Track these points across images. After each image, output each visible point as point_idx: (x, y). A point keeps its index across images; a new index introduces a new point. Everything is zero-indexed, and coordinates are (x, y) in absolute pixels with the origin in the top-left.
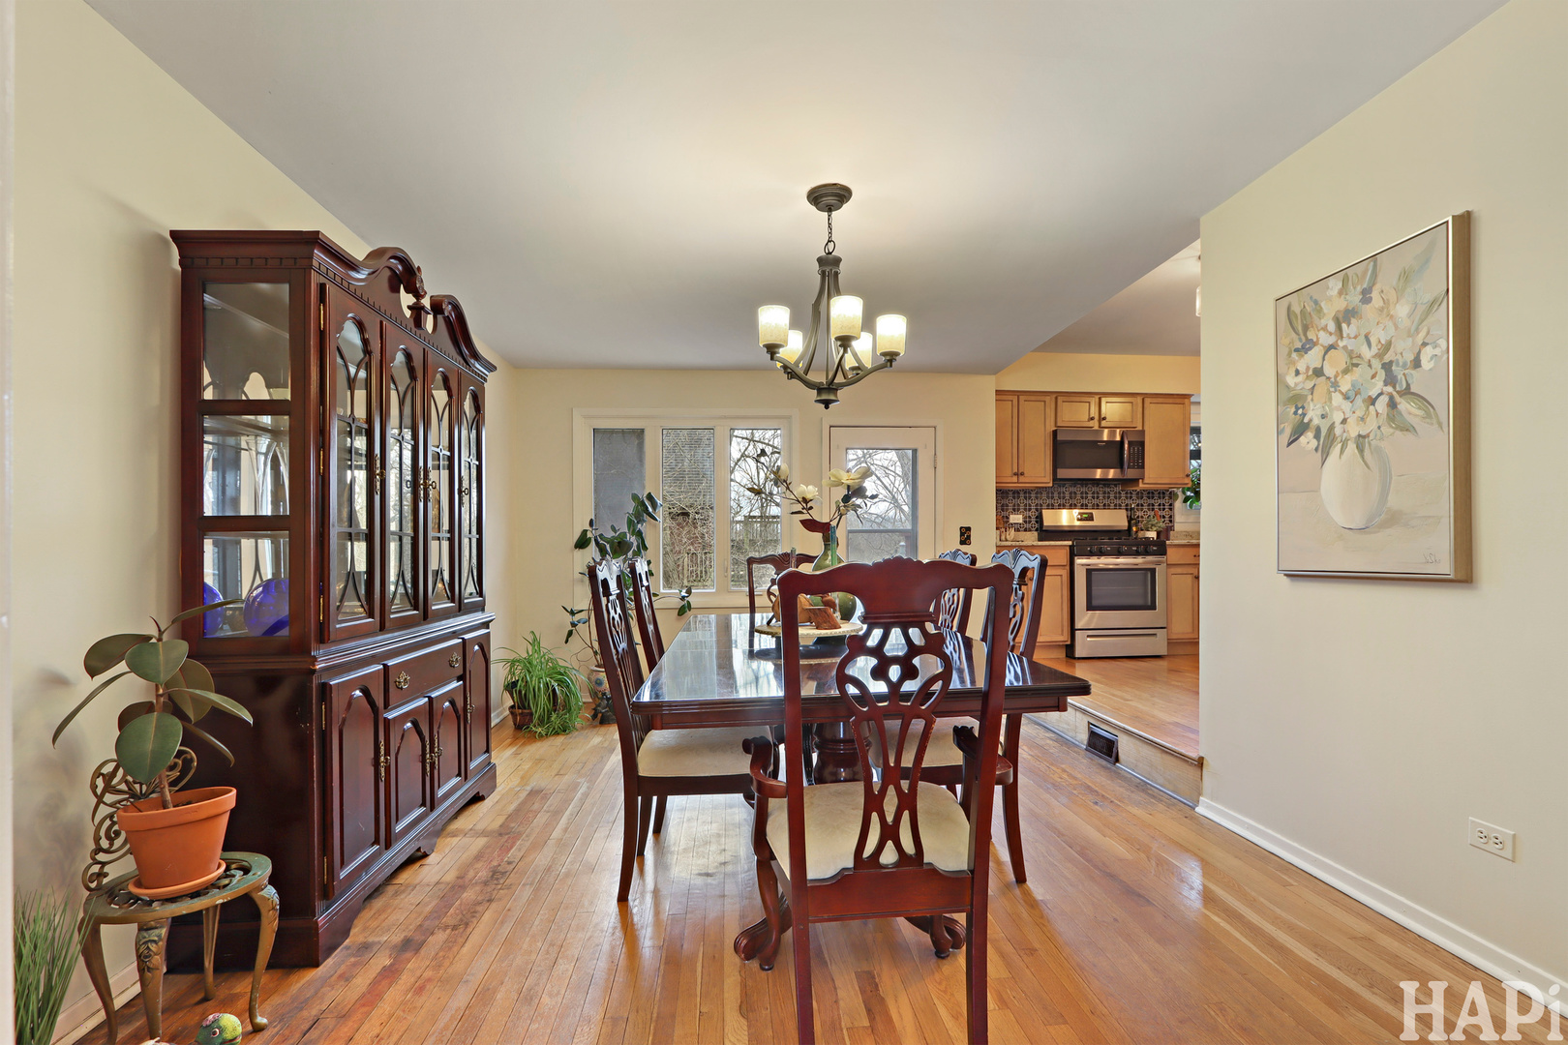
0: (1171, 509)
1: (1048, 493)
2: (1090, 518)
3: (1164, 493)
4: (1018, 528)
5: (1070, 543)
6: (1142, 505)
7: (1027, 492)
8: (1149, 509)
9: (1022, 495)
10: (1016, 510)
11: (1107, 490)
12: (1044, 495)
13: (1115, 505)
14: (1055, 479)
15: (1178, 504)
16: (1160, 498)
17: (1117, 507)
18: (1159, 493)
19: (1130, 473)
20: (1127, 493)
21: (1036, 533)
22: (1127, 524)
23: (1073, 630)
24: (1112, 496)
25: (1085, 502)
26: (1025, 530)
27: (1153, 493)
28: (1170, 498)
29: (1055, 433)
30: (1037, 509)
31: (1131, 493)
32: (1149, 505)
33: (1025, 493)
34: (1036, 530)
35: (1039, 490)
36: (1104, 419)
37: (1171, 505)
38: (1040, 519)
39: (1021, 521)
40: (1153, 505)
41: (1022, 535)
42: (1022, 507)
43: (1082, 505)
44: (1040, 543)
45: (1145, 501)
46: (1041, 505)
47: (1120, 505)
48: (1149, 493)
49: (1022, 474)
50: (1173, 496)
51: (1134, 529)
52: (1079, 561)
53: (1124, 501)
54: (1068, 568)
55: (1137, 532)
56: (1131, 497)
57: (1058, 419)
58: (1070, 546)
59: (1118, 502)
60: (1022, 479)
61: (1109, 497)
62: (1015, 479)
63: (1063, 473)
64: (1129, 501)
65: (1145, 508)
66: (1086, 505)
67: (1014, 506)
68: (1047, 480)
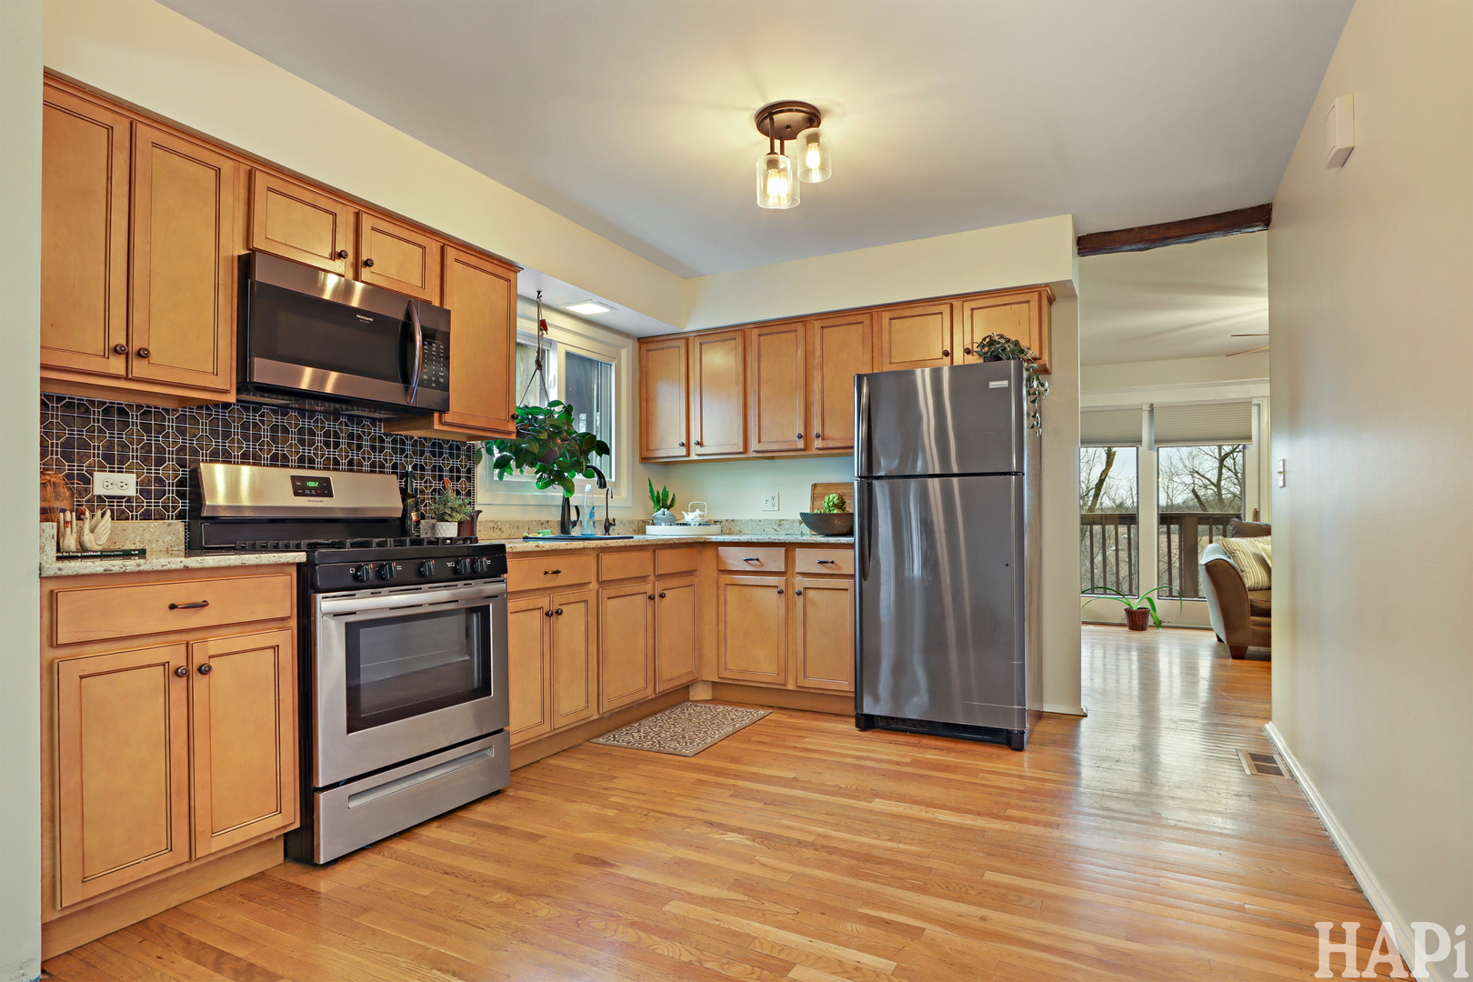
0: (469, 479)
1: (214, 422)
2: (325, 489)
3: (458, 448)
4: (120, 509)
5: (301, 557)
6: (423, 469)
7: (150, 414)
8: (434, 477)
9: (135, 419)
10: (112, 461)
11: (356, 430)
12: (204, 427)
13: (373, 465)
14: (244, 384)
15: (481, 471)
16: (451, 455)
17: (377, 468)
18: (451, 448)
19: (420, 397)
20: (394, 441)
21: (179, 526)
22: (401, 505)
23: (308, 793)
24: (366, 443)
25: (308, 452)
26: (146, 516)
27: (441, 446)
28: (468, 457)
29: (246, 265)
30: (182, 464)
31: (403, 443)
32: (434, 469)
33: (146, 414)
34: (181, 516)
35: (193, 410)
36: (368, 263)
37: (469, 471)
38: (192, 487)
39: (131, 491)
40: (441, 469)
41: (136, 533)
42: (135, 451)
43: (301, 460)
44: (194, 562)
45: (428, 460)
46: (194, 452)
47: (382, 466)
48: (434, 445)
49: (143, 354)
50: (473, 456)
51: (414, 516)
52: (325, 604)
53: (388, 455)
54: (294, 623)
55: (418, 523)
56: (403, 451)
57: (257, 230)
58: (299, 565)
59: (377, 457)
60: (139, 368)
61: (359, 447)
62: (117, 365)
63: (264, 370)
64: (397, 458)
65: (428, 474)
66: (311, 461)
67: (110, 446)
68: (221, 382)
